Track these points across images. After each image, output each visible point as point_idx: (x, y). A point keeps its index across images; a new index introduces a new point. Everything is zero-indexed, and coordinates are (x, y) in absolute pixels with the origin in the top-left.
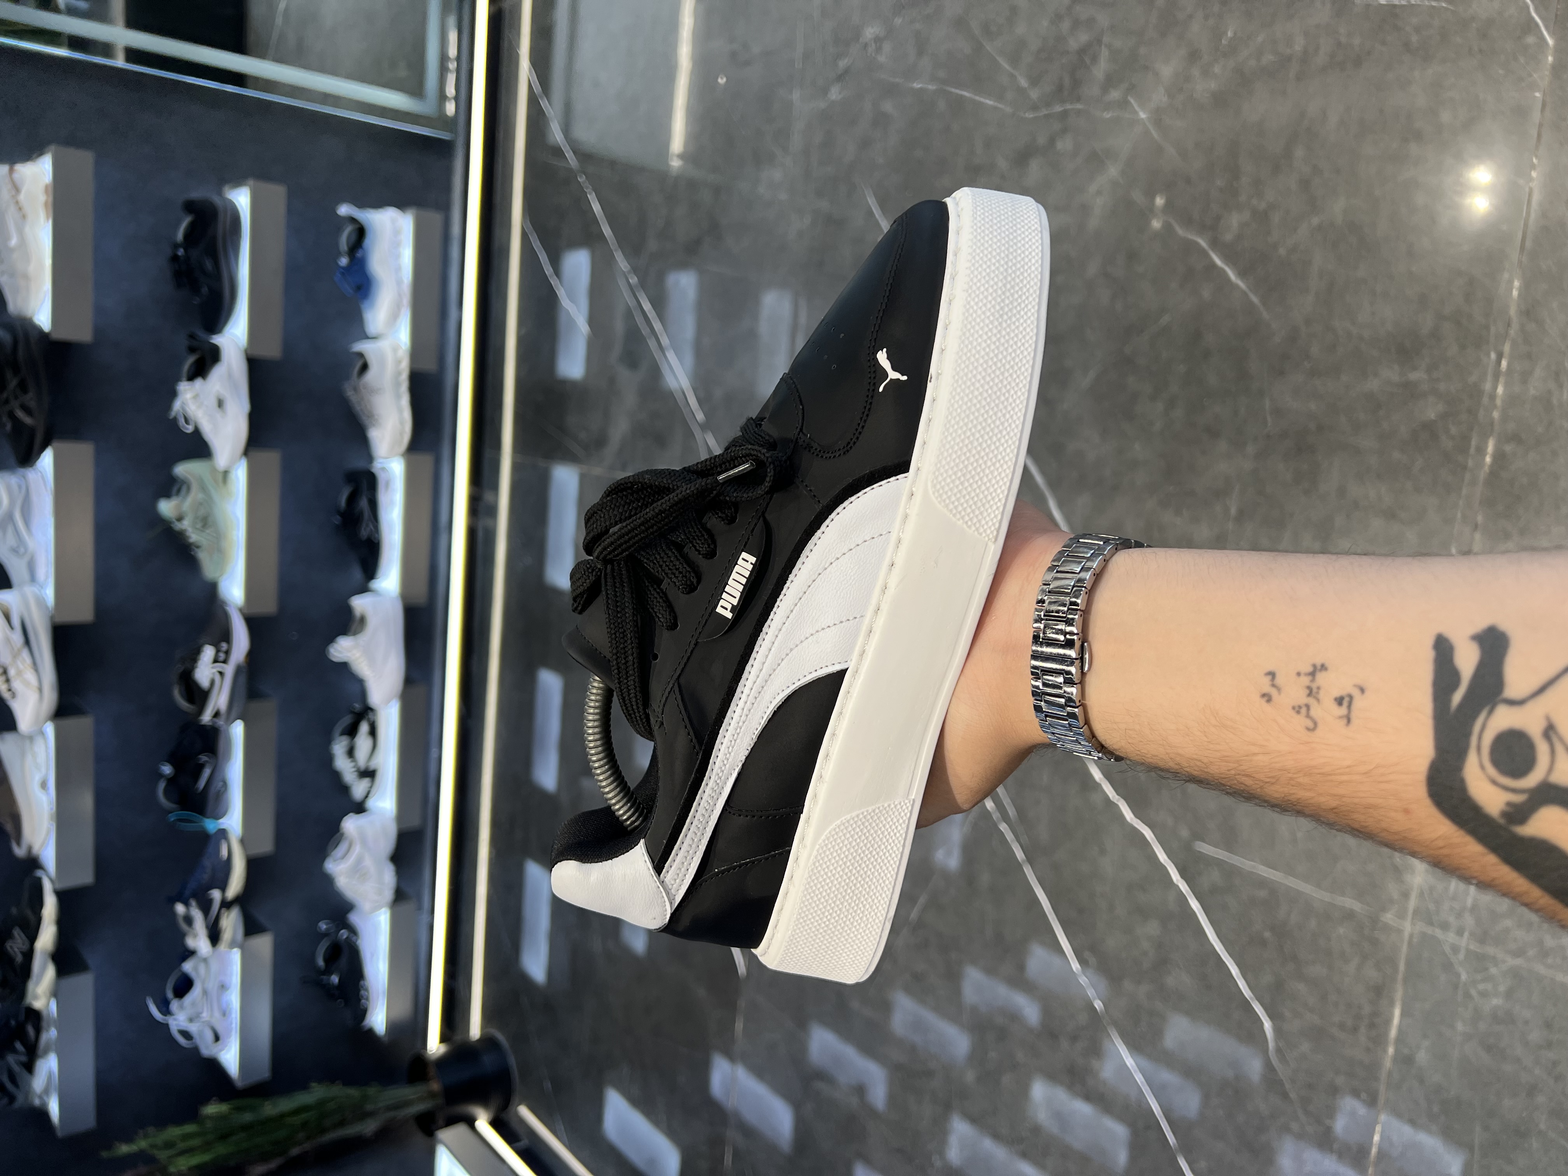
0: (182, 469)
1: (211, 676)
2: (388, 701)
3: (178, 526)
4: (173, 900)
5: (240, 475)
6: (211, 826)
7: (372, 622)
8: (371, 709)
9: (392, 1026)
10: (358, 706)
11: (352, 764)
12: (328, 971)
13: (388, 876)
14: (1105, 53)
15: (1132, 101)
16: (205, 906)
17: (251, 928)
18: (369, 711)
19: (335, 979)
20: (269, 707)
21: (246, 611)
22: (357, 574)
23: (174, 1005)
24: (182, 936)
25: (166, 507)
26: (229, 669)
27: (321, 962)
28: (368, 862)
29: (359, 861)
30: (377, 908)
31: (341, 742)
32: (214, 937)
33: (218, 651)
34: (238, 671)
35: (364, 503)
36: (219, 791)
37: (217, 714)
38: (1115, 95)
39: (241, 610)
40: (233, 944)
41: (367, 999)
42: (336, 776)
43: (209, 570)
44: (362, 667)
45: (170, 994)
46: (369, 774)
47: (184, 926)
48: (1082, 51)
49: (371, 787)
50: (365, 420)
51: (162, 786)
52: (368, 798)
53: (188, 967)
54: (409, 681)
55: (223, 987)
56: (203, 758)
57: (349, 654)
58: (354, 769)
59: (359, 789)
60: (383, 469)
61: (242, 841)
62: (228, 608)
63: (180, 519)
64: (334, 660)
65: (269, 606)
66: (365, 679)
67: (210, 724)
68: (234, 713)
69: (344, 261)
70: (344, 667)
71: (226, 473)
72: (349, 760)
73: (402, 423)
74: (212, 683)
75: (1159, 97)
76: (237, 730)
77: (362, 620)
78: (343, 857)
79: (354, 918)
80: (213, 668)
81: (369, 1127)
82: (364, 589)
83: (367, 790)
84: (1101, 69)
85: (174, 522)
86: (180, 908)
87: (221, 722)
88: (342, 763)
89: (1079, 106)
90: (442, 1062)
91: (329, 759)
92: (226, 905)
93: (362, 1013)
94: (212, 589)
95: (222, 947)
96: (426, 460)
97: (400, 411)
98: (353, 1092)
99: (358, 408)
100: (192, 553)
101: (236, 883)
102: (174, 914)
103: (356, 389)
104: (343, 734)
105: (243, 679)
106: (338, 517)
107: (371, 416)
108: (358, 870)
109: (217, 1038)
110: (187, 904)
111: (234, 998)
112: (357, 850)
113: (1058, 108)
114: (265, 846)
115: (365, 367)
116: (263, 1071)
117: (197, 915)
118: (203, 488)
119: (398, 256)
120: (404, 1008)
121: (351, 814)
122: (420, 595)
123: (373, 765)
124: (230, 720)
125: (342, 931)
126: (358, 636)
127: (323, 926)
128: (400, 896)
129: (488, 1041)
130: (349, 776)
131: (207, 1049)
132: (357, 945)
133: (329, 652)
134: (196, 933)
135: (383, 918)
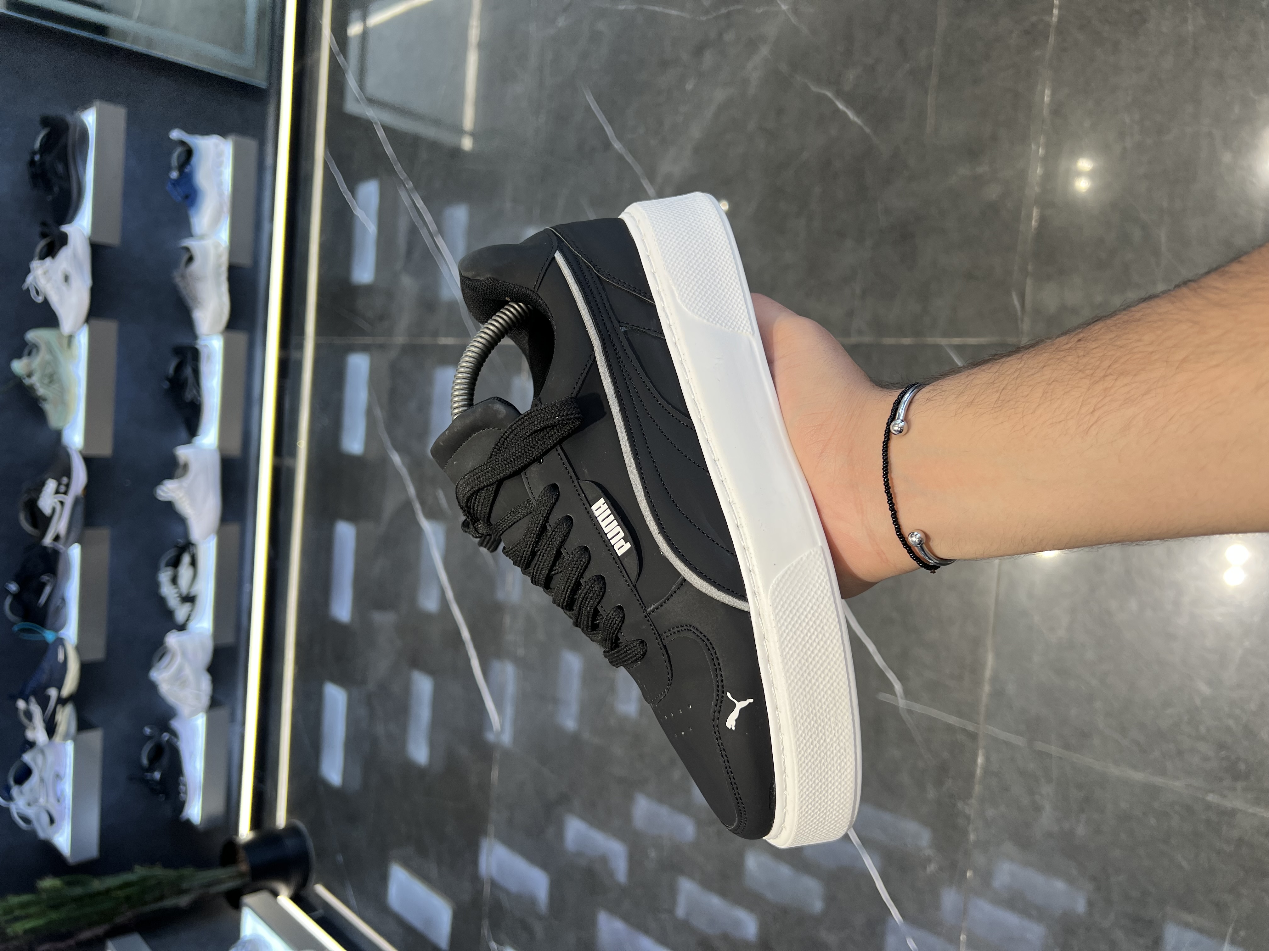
0: (33, 336)
1: (53, 505)
2: (207, 537)
3: (28, 381)
4: (14, 699)
5: (83, 339)
6: (49, 636)
7: (194, 468)
8: (193, 544)
9: (206, 816)
10: (181, 541)
11: (176, 591)
12: (151, 768)
13: (205, 684)
16: (43, 702)
17: (83, 725)
18: (190, 545)
19: (157, 775)
20: (103, 534)
21: (84, 452)
22: (183, 434)
23: (15, 791)
24: (23, 728)
25: (18, 366)
26: (69, 500)
27: (145, 761)
28: (188, 671)
29: (180, 670)
30: (194, 713)
31: (167, 571)
32: (51, 729)
33: (59, 484)
34: (77, 501)
35: (188, 371)
36: (58, 606)
37: (57, 538)
39: (80, 452)
40: (66, 737)
41: (186, 793)
42: (162, 601)
43: (54, 420)
44: (185, 507)
45: (11, 782)
46: (189, 599)
47: (24, 720)
49: (192, 611)
50: (190, 303)
51: (8, 601)
52: (190, 621)
53: (27, 757)
54: (224, 519)
55: (58, 777)
56: (45, 578)
57: (173, 495)
58: (177, 595)
59: (181, 612)
60: (206, 346)
61: (77, 648)
62: (69, 450)
63: (30, 375)
64: (161, 499)
65: (105, 449)
66: (188, 517)
67: (51, 546)
68: (73, 536)
69: (174, 175)
70: (169, 507)
71: (70, 338)
72: (173, 587)
73: (221, 305)
74: (54, 510)
76: (75, 552)
77: (186, 467)
78: (166, 667)
79: (175, 724)
80: (55, 498)
81: (184, 901)
82: (187, 442)
83: (188, 613)
85: (24, 379)
86: (21, 704)
87: (60, 546)
88: (167, 590)
89: (739, 7)
90: (250, 846)
91: (156, 585)
92: (62, 701)
93: (180, 806)
94: (57, 436)
95: (57, 738)
96: (241, 338)
97: (220, 296)
98: (171, 873)
99: (184, 292)
100: (40, 405)
101: (70, 684)
102: (16, 709)
103: (183, 276)
104: (167, 565)
105: (80, 509)
106: (167, 383)
107: (195, 299)
108: (178, 678)
109: (52, 821)
110: (27, 701)
111: (67, 787)
112: (178, 660)
113: (723, 11)
114: (98, 653)
115: (191, 259)
116: (92, 850)
117: (36, 710)
118: (50, 351)
119: (220, 174)
120: (218, 806)
121: (174, 631)
122: (235, 449)
123: (193, 592)
124: (68, 543)
125: (165, 734)
126: (182, 479)
127: (148, 731)
128: (214, 703)
129: (291, 830)
130: (173, 600)
131: (43, 831)
132: (177, 746)
133: (156, 492)
134: (35, 726)
135: (200, 722)
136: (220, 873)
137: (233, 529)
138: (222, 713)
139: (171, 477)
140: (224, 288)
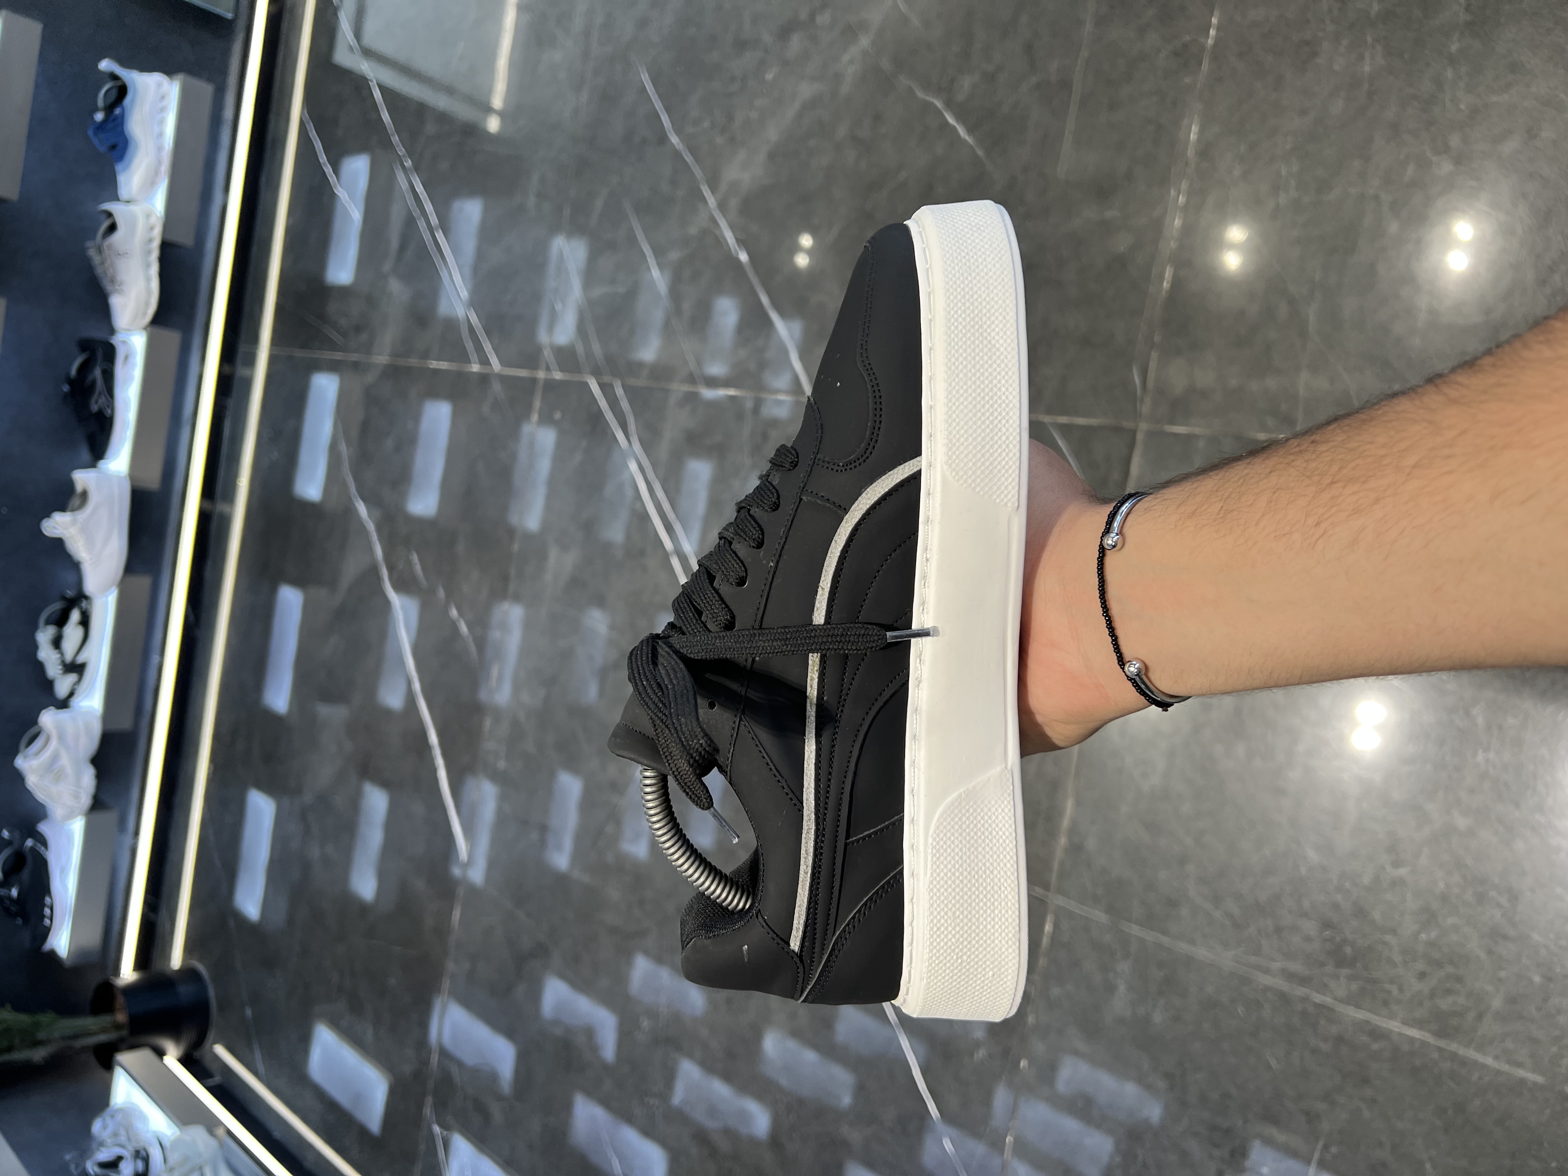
2: (105, 590)
7: (94, 499)
8: (86, 598)
9: (77, 951)
10: (70, 593)
11: (58, 656)
12: (6, 884)
13: (88, 778)
18: (83, 599)
19: (14, 892)
22: (85, 454)
28: (65, 761)
29: (55, 758)
30: (70, 816)
31: (48, 630)
35: (97, 373)
41: (50, 919)
42: (39, 669)
44: (78, 548)
46: (76, 668)
49: (77, 683)
50: (109, 288)
52: (75, 696)
54: (130, 568)
57: (65, 532)
58: (59, 662)
59: (63, 685)
60: (124, 342)
64: (48, 535)
66: (81, 560)
69: (99, 116)
70: (58, 544)
72: (56, 651)
73: (149, 292)
77: (84, 495)
78: (37, 754)
79: (43, 828)
81: (38, 1055)
82: (90, 465)
83: (73, 686)
88: (46, 654)
90: (131, 990)
91: (32, 647)
93: (43, 933)
96: (172, 337)
97: (148, 280)
98: (24, 1019)
99: (99, 271)
103: (100, 250)
104: (48, 622)
106: (66, 385)
107: (113, 281)
108: (52, 769)
112: (54, 744)
115: (113, 228)
119: (162, 122)
120: (94, 937)
121: (52, 708)
122: (152, 481)
123: (80, 659)
125: (30, 840)
126: (77, 513)
127: (6, 834)
128: (98, 804)
129: (188, 973)
130: (53, 669)
132: (46, 858)
133: (41, 525)
135: (78, 827)
136: (89, 1022)
137: (143, 582)
138: (109, 817)
139: (63, 508)
140: (155, 269)
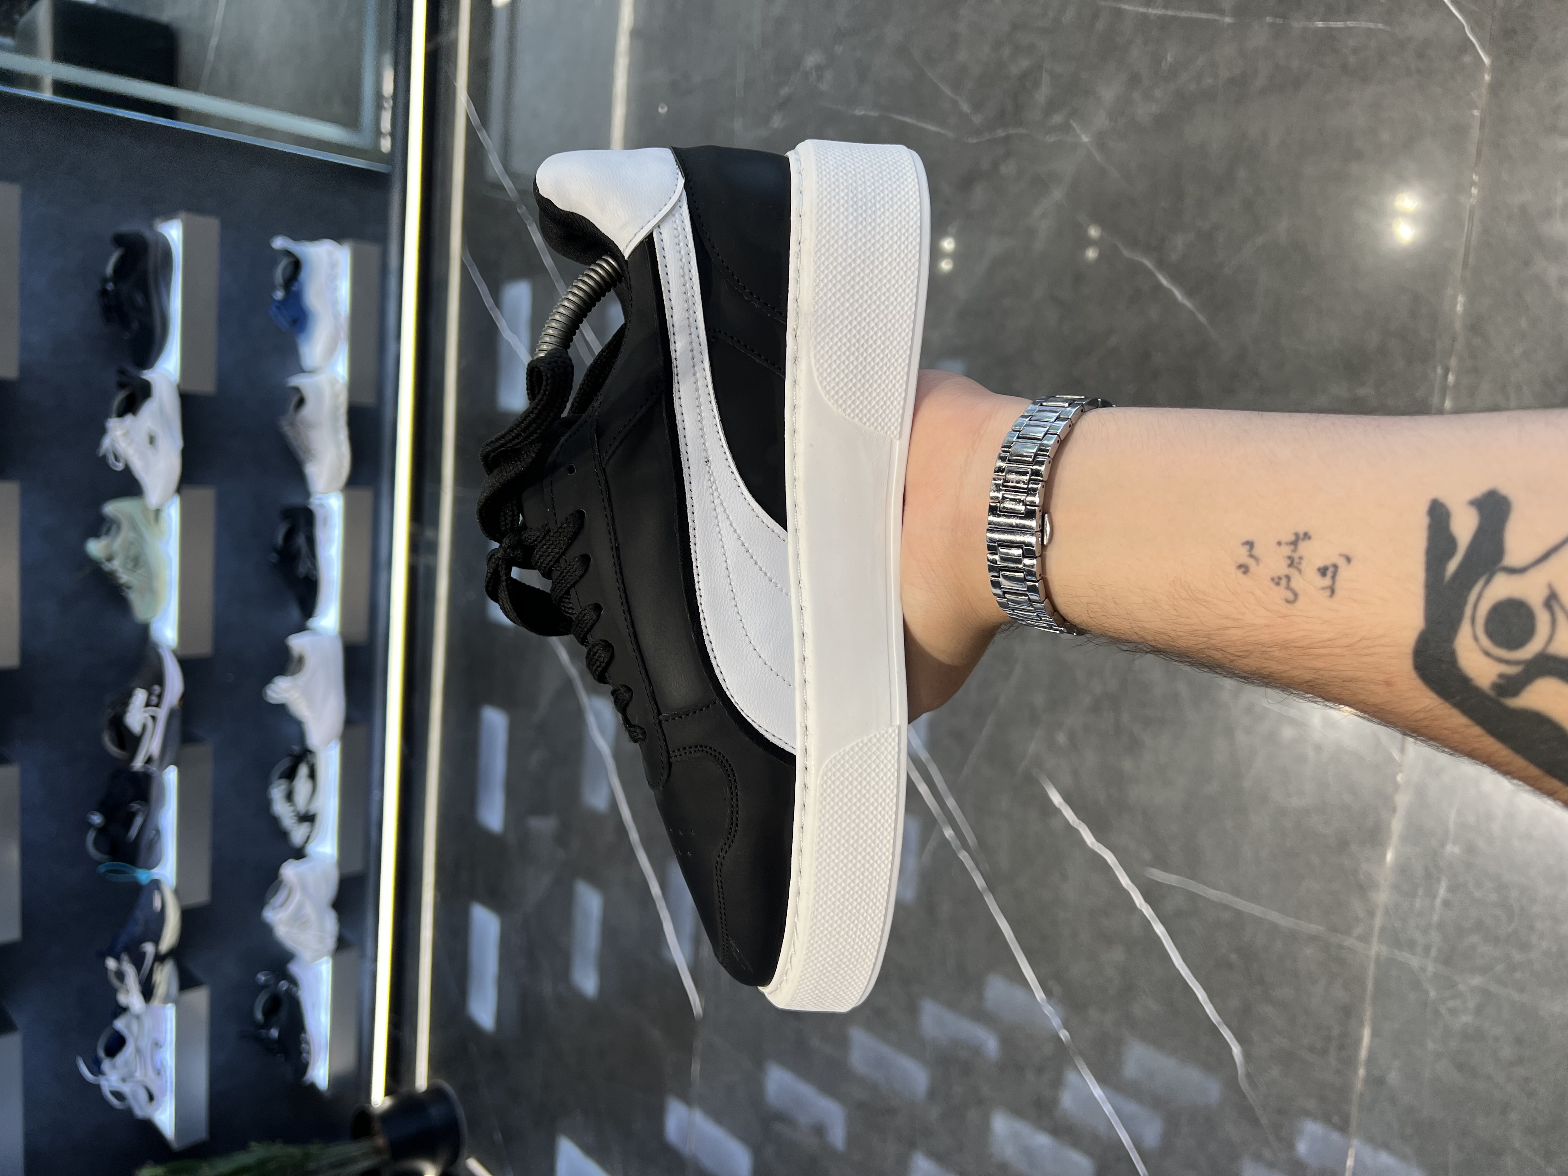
0: (111, 508)
1: (143, 721)
2: (328, 742)
3: (108, 567)
4: (103, 956)
5: (173, 513)
6: (143, 876)
7: (311, 663)
8: (310, 752)
9: (334, 1080)
10: (296, 748)
11: (292, 808)
12: (267, 1025)
13: (330, 924)
14: (1046, 78)
15: (1074, 124)
16: (138, 960)
17: (187, 982)
18: (308, 753)
19: (274, 1033)
20: (204, 751)
21: (179, 653)
22: (295, 612)
23: (106, 1065)
24: (114, 992)
25: (95, 548)
26: (162, 714)
27: (259, 1016)
28: (309, 910)
29: (300, 908)
30: (318, 957)
31: (280, 785)
32: (148, 992)
33: (150, 694)
34: (172, 714)
35: (301, 540)
36: (152, 840)
37: (149, 760)
38: (1057, 119)
39: (174, 652)
40: (167, 1000)
41: (308, 1053)
42: (275, 821)
43: (140, 612)
44: (301, 708)
45: (101, 1053)
46: (308, 818)
47: (115, 982)
48: (1024, 76)
49: (311, 832)
50: (302, 455)
51: (91, 836)
52: (308, 843)
53: (120, 1024)
54: (349, 722)
55: (157, 1045)
56: (135, 806)
57: (287, 695)
58: (293, 814)
59: (298, 833)
60: (322, 506)
61: (177, 892)
62: (161, 651)
63: (110, 559)
64: (273, 702)
65: (203, 647)
66: (304, 720)
67: (142, 770)
68: (168, 757)
69: (279, 295)
70: (282, 709)
71: (158, 512)
72: (288, 804)
73: (340, 458)
74: (144, 727)
75: (1101, 121)
76: (171, 776)
77: (301, 660)
78: (282, 905)
79: (294, 968)
80: (145, 712)
82: (301, 628)
83: (307, 834)
84: (1043, 94)
85: (103, 563)
86: (111, 964)
87: (153, 768)
88: (281, 808)
89: (1022, 131)
90: (388, 1116)
91: (267, 803)
92: (160, 958)
93: (302, 1067)
94: (144, 631)
95: (156, 1002)
96: (365, 495)
97: (338, 447)
98: (295, 1151)
99: (294, 443)
100: (123, 594)
101: (170, 935)
102: (105, 969)
103: (292, 424)
104: (281, 777)
105: (176, 723)
106: (275, 555)
107: (308, 451)
108: (298, 919)
109: (151, 1098)
110: (118, 959)
111: (169, 1057)
112: (297, 897)
113: (1001, 133)
114: (201, 896)
115: (301, 402)
116: (201, 1131)
117: (130, 970)
118: (134, 527)
119: (335, 289)
120: (348, 1061)
121: (290, 860)
122: (360, 632)
123: (313, 809)
124: (163, 765)
125: (283, 982)
126: (297, 676)
127: (262, 978)
128: (342, 944)
129: (434, 1092)
130: (288, 820)
131: (141, 1110)
132: (298, 998)
133: (266, 694)
134: (128, 988)
135: (325, 968)
136: (353, 1149)
137: (361, 731)
138: (351, 957)
139: (283, 673)
140: (344, 434)
